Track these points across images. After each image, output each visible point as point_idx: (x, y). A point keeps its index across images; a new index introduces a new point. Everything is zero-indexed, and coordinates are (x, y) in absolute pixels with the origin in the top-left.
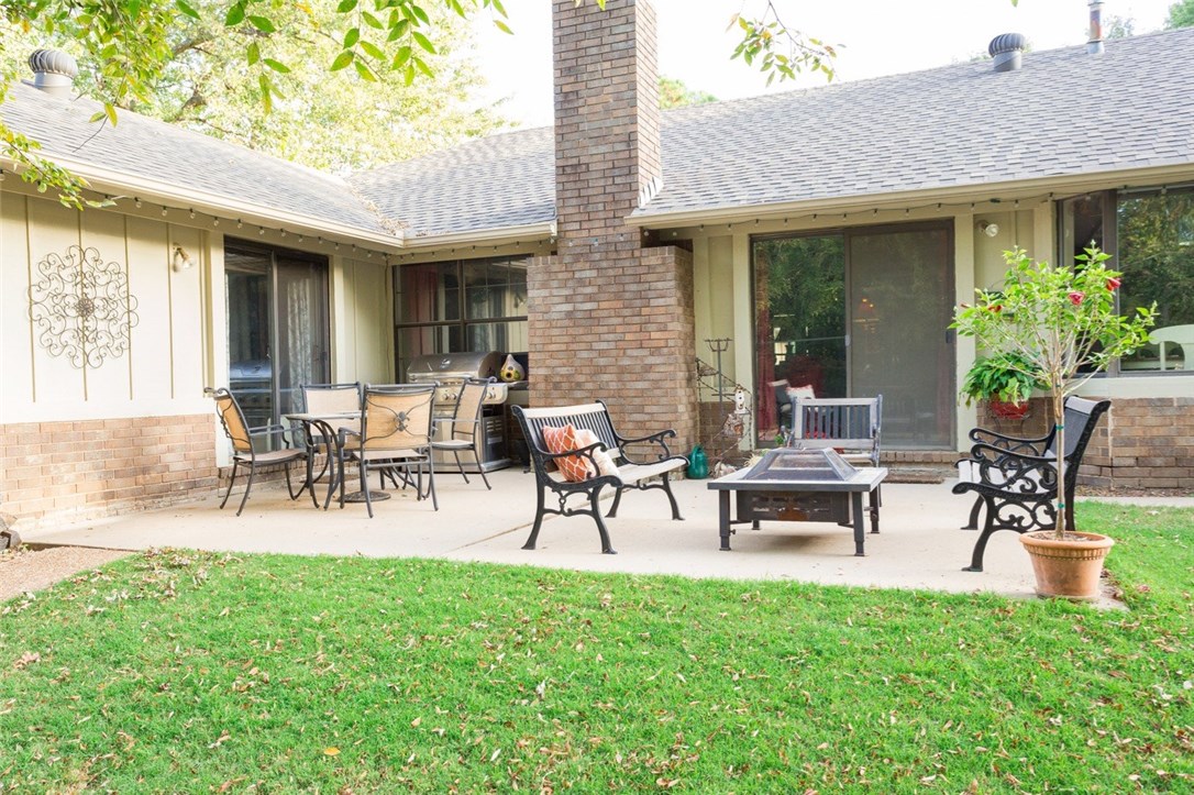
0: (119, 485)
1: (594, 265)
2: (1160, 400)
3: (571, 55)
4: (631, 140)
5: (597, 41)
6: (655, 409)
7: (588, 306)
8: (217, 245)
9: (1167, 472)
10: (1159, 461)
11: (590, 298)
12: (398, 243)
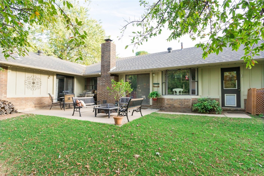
0: (37, 106)
1: (105, 78)
2: (172, 99)
3: (103, 51)
4: (109, 62)
5: (106, 49)
6: (111, 98)
7: (104, 84)
8: (55, 75)
9: (173, 109)
10: (172, 107)
11: (104, 83)
12: (82, 75)
